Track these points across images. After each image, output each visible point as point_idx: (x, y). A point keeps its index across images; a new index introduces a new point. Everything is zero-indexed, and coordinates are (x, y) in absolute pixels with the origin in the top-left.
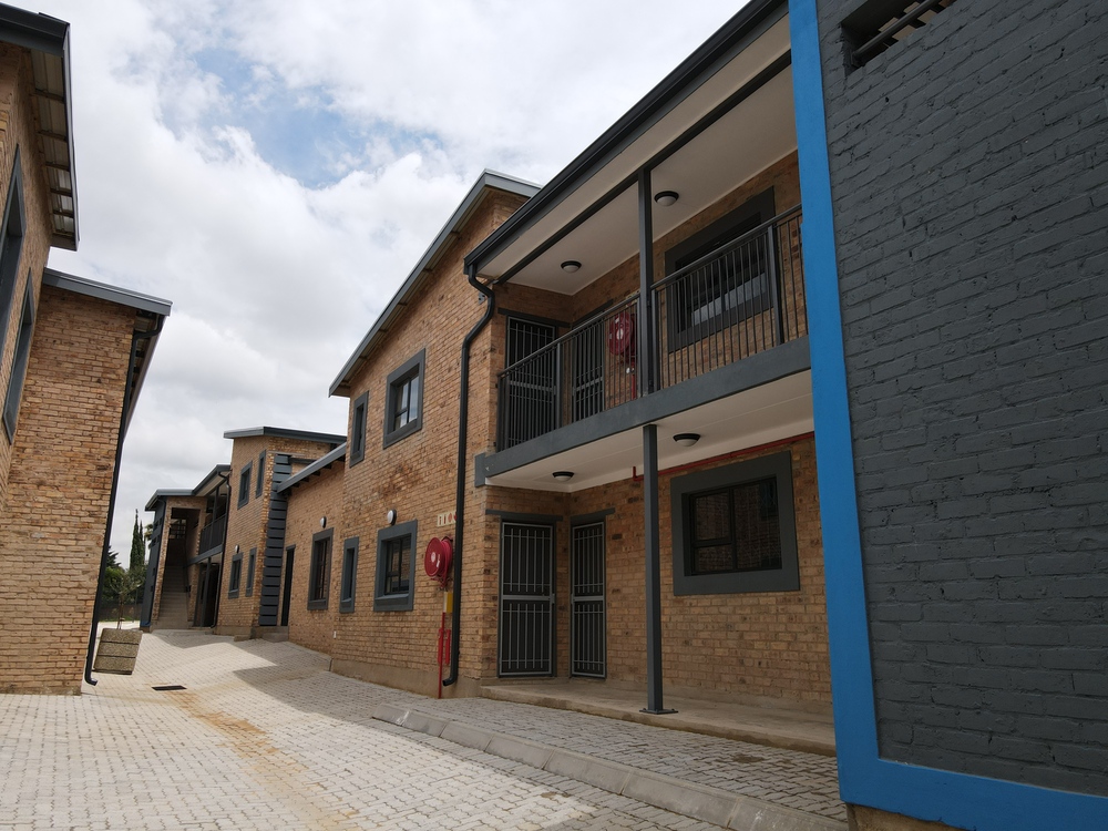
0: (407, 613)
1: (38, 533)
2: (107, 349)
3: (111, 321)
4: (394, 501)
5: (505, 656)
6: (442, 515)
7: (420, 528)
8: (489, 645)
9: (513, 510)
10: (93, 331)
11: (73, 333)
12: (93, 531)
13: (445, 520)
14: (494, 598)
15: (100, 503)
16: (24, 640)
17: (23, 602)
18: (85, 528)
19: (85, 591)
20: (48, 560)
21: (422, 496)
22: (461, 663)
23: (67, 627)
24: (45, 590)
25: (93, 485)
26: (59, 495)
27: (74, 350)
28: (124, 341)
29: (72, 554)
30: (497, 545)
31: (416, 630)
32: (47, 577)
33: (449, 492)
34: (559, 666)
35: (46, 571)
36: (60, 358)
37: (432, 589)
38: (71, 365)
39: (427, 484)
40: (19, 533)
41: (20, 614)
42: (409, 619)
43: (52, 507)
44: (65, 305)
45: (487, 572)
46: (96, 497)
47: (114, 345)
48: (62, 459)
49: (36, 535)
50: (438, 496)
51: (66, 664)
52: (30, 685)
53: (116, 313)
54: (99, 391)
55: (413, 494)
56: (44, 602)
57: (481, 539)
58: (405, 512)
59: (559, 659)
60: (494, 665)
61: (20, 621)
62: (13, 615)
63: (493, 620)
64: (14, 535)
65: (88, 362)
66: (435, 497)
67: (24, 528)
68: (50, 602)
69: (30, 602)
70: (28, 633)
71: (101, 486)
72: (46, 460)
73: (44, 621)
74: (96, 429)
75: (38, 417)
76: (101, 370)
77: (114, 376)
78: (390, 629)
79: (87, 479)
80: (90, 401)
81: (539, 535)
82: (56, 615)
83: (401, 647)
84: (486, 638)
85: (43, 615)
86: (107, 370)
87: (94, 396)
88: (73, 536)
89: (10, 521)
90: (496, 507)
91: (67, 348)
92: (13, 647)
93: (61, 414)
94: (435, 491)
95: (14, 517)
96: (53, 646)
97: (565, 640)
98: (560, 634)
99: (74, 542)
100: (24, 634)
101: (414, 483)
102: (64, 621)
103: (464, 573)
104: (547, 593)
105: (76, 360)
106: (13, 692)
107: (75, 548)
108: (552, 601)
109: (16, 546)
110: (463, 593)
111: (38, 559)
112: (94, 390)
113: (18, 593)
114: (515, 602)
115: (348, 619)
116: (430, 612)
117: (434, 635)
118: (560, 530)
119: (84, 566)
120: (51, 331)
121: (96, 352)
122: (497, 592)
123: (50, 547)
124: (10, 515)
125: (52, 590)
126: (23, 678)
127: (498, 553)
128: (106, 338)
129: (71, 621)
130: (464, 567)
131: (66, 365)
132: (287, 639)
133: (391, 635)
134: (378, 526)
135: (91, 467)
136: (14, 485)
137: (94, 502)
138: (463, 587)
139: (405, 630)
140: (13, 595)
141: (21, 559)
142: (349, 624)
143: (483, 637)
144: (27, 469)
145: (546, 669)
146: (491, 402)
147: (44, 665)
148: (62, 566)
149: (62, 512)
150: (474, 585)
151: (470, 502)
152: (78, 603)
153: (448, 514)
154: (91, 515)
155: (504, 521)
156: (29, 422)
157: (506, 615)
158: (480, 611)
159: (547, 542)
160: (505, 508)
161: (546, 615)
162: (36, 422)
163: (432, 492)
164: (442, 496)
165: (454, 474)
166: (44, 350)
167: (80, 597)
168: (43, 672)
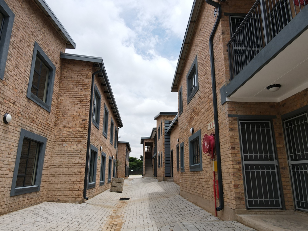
0: (201, 172)
1: (65, 144)
2: (83, 78)
3: (84, 68)
4: (192, 124)
5: (250, 197)
6: (209, 124)
7: (202, 133)
8: (238, 190)
9: (245, 114)
10: (79, 72)
11: (72, 74)
12: (82, 143)
13: (211, 126)
14: (239, 163)
15: (84, 132)
16: (62, 183)
17: (61, 169)
18: (79, 142)
19: (80, 165)
20: (68, 153)
21: (201, 118)
22: (225, 199)
23: (75, 178)
24: (68, 164)
25: (81, 126)
26: (71, 130)
27: (73, 80)
28: (89, 75)
29: (76, 151)
30: (237, 133)
31: (204, 180)
32: (68, 160)
33: (211, 112)
34: (286, 203)
35: (68, 158)
36: (69, 83)
37: (209, 160)
38: (72, 85)
39: (203, 112)
40: (59, 144)
41: (60, 173)
42: (202, 174)
43: (68, 135)
44: (70, 65)
45: (233, 148)
46: (82, 130)
47: (85, 76)
48: (71, 118)
49: (64, 145)
50: (207, 116)
51: (76, 192)
52: (65, 199)
53: (86, 66)
54: (82, 93)
55: (198, 118)
56: (67, 169)
57: (228, 130)
58: (196, 127)
59: (286, 199)
60: (243, 202)
61: (60, 176)
62: (58, 173)
63: (239, 176)
64: (57, 145)
65: (77, 83)
66: (206, 117)
67: (60, 143)
68: (69, 169)
69: (63, 169)
70: (63, 180)
71: (84, 126)
72: (66, 118)
73: (68, 176)
74: (81, 106)
75: (63, 104)
76: (82, 85)
77: (86, 87)
78: (195, 179)
79: (79, 124)
80: (79, 97)
81: (262, 126)
82: (71, 173)
83: (200, 187)
84: (236, 186)
85: (67, 173)
86: (84, 85)
87: (80, 95)
88: (75, 145)
89: (56, 140)
90: (234, 113)
91: (71, 79)
92: (59, 185)
93: (70, 102)
94: (206, 114)
95: (57, 139)
96: (71, 185)
97: (288, 188)
98: (284, 184)
99: (76, 147)
100: (62, 180)
101: (198, 114)
102: (74, 176)
103: (221, 150)
104: (272, 159)
105: (74, 83)
106: (59, 202)
107: (76, 149)
108: (276, 164)
109: (58, 149)
110: (222, 161)
111: (65, 153)
112: (80, 93)
113: (59, 166)
114: (252, 165)
115: (183, 174)
116: (209, 171)
117: (211, 183)
118: (275, 123)
119: (80, 156)
120: (66, 74)
121: (80, 79)
122: (240, 160)
123: (69, 149)
124: (56, 138)
125: (70, 164)
126: (62, 197)
127: (238, 137)
128: (83, 75)
129: (76, 176)
130: (221, 147)
131: (71, 85)
132: (173, 181)
133: (196, 182)
134: (189, 136)
135: (80, 120)
136: (57, 128)
137: (82, 132)
138: (222, 157)
139: (200, 180)
140: (58, 166)
141: (60, 153)
142: (184, 177)
143: (235, 186)
144: (60, 122)
145: (277, 204)
146: (225, 59)
147: (68, 192)
148: (73, 156)
149: (72, 136)
150: (227, 156)
151: (220, 113)
152: (78, 169)
153: (211, 123)
154: (81, 137)
155: (240, 120)
156: (60, 106)
157: (247, 173)
158: (231, 171)
159: (268, 131)
160: (239, 113)
161: (273, 173)
162: (62, 106)
163: (205, 115)
164: (208, 116)
165: (212, 103)
166: (64, 81)
167: (79, 167)
168: (68, 194)
